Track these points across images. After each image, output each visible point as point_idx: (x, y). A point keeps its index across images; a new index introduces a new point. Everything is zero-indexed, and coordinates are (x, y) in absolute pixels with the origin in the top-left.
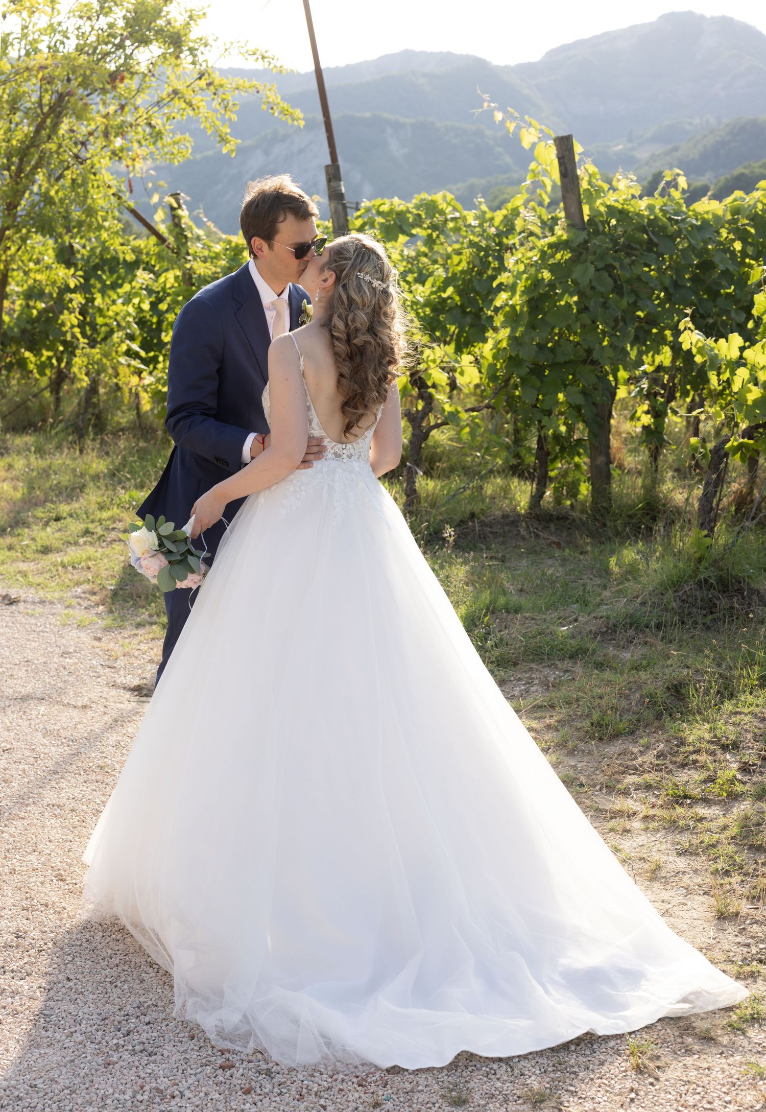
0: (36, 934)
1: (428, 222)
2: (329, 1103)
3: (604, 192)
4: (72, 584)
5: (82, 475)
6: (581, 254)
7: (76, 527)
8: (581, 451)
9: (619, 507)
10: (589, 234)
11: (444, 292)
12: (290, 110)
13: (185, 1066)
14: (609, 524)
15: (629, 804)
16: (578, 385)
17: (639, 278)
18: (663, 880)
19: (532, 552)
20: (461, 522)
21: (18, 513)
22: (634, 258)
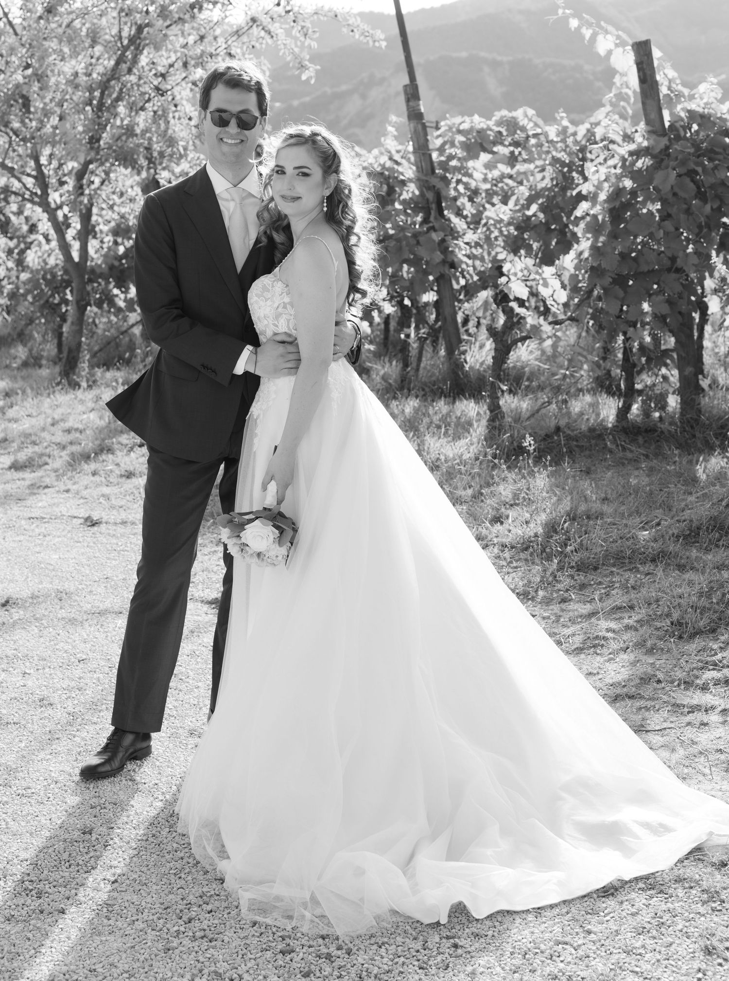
1: (509, 139)
3: (684, 96)
6: (662, 160)
8: (668, 361)
9: (709, 418)
10: (670, 140)
11: (528, 209)
12: (371, 31)
13: (245, 951)
14: (698, 434)
15: (707, 699)
16: (664, 295)
19: (620, 463)
20: (546, 435)
21: (103, 440)
22: (717, 162)
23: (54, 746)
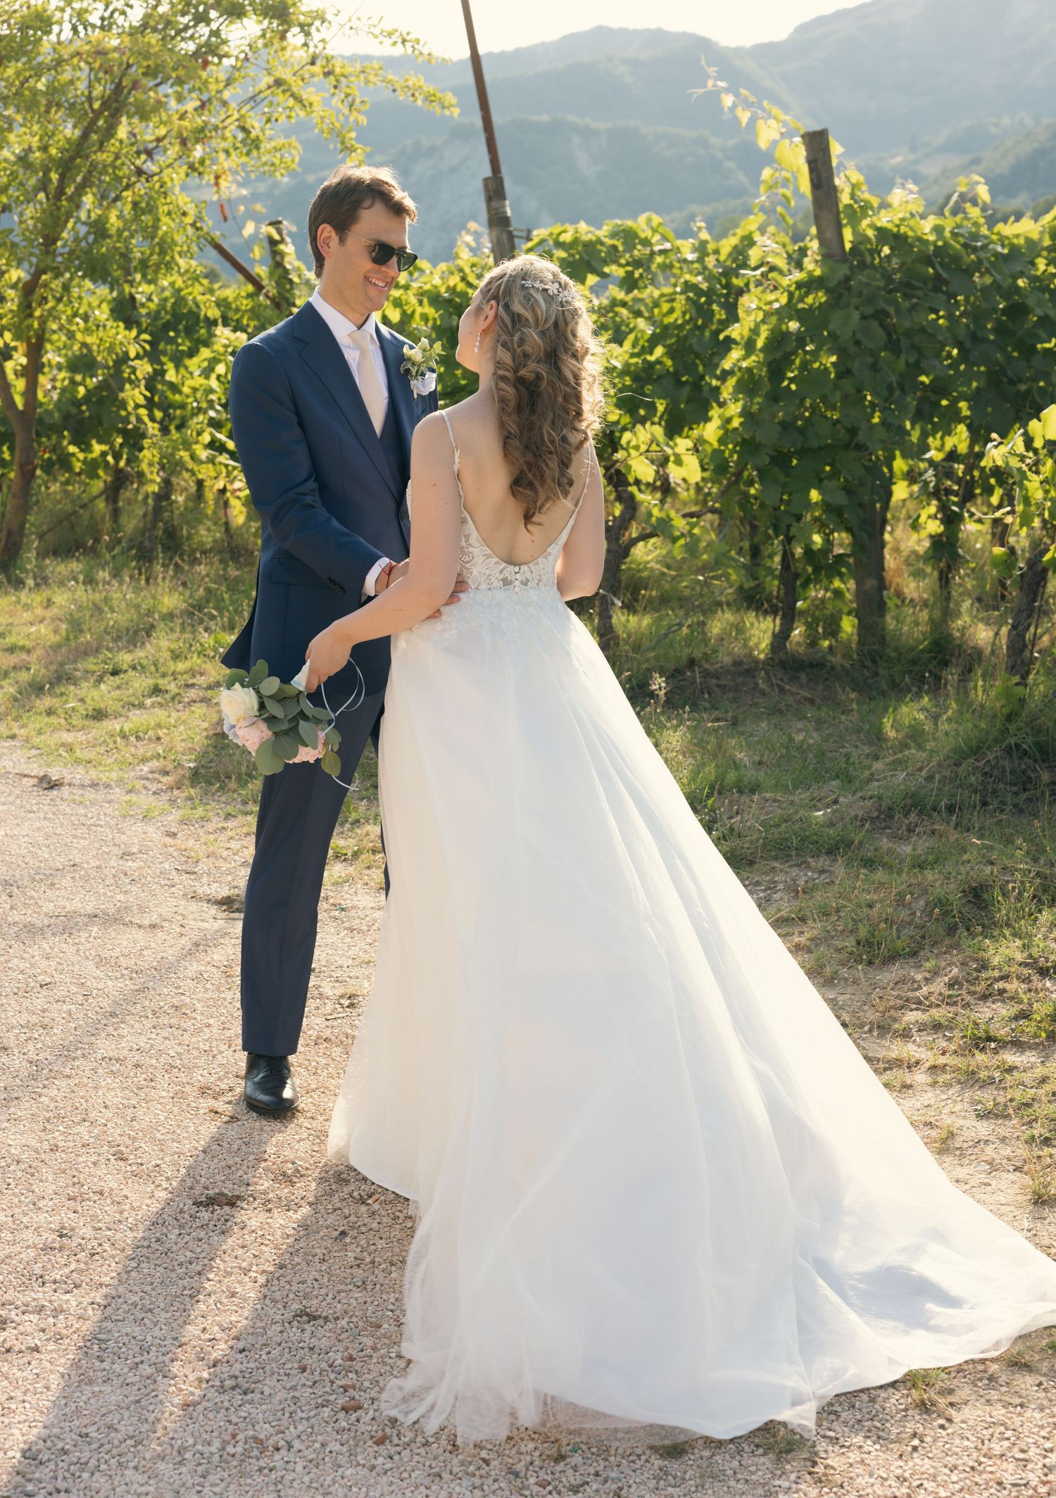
0: (87, 1232)
1: (627, 256)
2: (493, 1455)
3: (872, 208)
4: (136, 761)
5: (149, 613)
6: (841, 296)
7: (140, 683)
8: (844, 570)
9: (896, 649)
10: (852, 268)
11: (651, 353)
13: (293, 1408)
14: (882, 672)
15: (910, 1050)
16: (839, 479)
17: (923, 330)
18: (958, 1153)
19: (775, 711)
20: (676, 670)
21: (62, 664)
22: (915, 300)
23: (12, 1110)
